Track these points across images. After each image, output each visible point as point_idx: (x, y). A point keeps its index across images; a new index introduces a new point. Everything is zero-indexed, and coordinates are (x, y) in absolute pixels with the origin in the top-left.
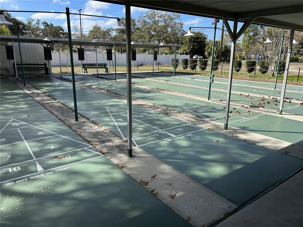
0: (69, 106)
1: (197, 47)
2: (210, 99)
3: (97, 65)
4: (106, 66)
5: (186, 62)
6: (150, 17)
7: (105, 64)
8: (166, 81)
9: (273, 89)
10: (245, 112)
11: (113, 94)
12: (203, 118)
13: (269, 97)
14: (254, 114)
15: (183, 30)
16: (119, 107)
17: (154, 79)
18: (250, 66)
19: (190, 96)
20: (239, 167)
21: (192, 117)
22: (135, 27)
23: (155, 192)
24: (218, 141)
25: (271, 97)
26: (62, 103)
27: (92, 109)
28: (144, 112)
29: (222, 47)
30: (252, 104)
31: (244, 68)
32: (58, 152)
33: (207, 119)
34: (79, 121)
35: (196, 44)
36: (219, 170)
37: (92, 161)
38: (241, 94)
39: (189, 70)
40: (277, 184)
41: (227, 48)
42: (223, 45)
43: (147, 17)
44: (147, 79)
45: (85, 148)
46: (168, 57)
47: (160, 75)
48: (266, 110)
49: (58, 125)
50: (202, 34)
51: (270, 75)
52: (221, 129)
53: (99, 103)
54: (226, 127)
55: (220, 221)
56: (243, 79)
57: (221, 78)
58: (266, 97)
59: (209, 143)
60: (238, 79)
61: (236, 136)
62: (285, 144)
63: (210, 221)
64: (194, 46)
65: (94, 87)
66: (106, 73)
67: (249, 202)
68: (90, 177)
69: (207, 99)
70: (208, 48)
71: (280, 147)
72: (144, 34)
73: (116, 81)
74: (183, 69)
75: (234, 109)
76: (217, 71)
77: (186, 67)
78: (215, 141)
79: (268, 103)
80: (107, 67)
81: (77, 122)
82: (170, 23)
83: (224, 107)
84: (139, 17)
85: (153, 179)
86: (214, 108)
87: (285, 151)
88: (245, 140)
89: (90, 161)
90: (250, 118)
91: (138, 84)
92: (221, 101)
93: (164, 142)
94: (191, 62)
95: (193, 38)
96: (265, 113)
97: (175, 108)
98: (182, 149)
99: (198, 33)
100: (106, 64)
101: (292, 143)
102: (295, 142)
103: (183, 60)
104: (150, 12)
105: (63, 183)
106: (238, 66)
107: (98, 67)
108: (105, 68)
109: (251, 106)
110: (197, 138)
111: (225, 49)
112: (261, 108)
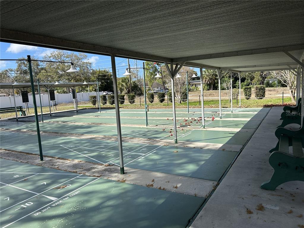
0: (17, 151)
1: (105, 84)
2: (148, 126)
3: (16, 108)
4: (22, 108)
5: (104, 98)
6: (55, 57)
7: (20, 107)
8: (96, 116)
9: (187, 113)
10: (180, 131)
11: (54, 134)
12: (154, 139)
13: (189, 118)
14: (187, 131)
15: (92, 69)
16: (73, 143)
17: (82, 116)
18: (161, 97)
19: (130, 125)
20: (203, 163)
21: (145, 140)
22: (39, 67)
23: (162, 188)
24: (177, 152)
25: (190, 118)
26: (5, 150)
27: (47, 149)
28: (101, 143)
29: (131, 83)
30: (181, 124)
31: (156, 99)
32: (56, 184)
33: (157, 140)
34: (44, 160)
35: (103, 81)
36: (192, 167)
37: (95, 182)
38: (168, 119)
39: (108, 105)
40: (230, 166)
41: (135, 83)
42: (131, 81)
43: (53, 57)
44: (74, 116)
45: (77, 177)
46: (82, 95)
47: (84, 112)
48: (192, 127)
49: (27, 167)
50: (108, 72)
51: (178, 102)
52: (173, 144)
53: (49, 143)
54: (176, 142)
55: (214, 190)
56: (160, 108)
57: (142, 109)
58: (187, 119)
59: (173, 154)
60: (156, 108)
61: (187, 146)
62: (220, 145)
63: (208, 192)
64: (102, 83)
65: (25, 130)
66: (23, 116)
67: (222, 178)
68: (106, 193)
69: (146, 126)
70: (119, 84)
71: (218, 147)
72: (51, 74)
73: (43, 122)
74: (102, 104)
75: (171, 129)
76: (134, 104)
77: (106, 103)
78: (175, 152)
79: (191, 122)
80: (23, 110)
81: (43, 161)
82: (78, 62)
83: (163, 129)
84: (44, 58)
85: (154, 182)
86: (156, 131)
87: (222, 149)
88: (194, 148)
89: (93, 183)
90: (187, 134)
91: (71, 122)
92: (156, 126)
93: (141, 159)
94: (109, 97)
95: (100, 76)
96: (194, 129)
97: (125, 136)
98: (158, 161)
99: (104, 71)
100: (22, 107)
101: (223, 144)
102: (225, 143)
103: (101, 97)
104: (55, 52)
105: (87, 201)
106: (151, 98)
107: (17, 110)
108: (21, 111)
109: (181, 126)
110: (162, 152)
111: (134, 84)
112: (189, 127)
